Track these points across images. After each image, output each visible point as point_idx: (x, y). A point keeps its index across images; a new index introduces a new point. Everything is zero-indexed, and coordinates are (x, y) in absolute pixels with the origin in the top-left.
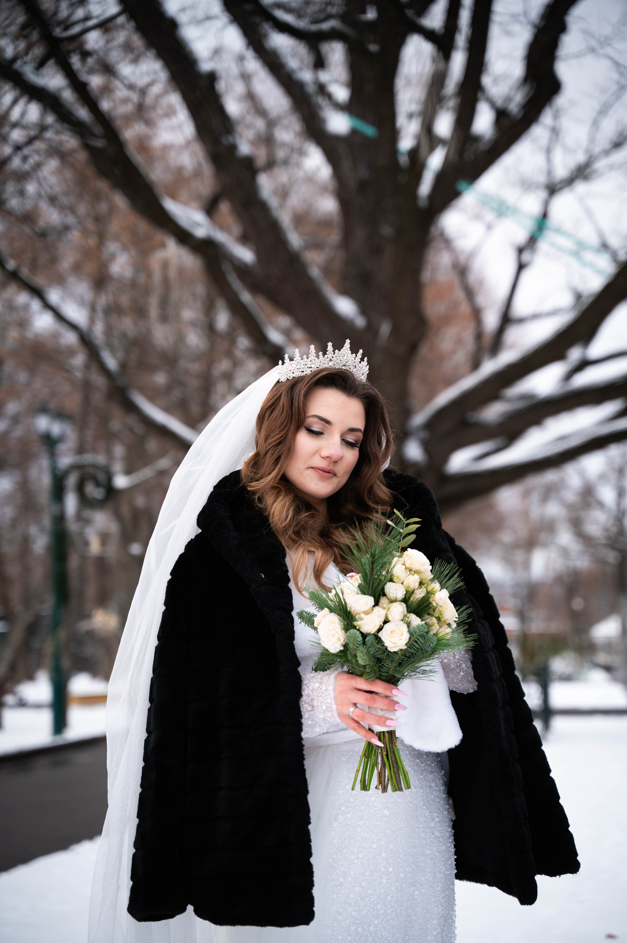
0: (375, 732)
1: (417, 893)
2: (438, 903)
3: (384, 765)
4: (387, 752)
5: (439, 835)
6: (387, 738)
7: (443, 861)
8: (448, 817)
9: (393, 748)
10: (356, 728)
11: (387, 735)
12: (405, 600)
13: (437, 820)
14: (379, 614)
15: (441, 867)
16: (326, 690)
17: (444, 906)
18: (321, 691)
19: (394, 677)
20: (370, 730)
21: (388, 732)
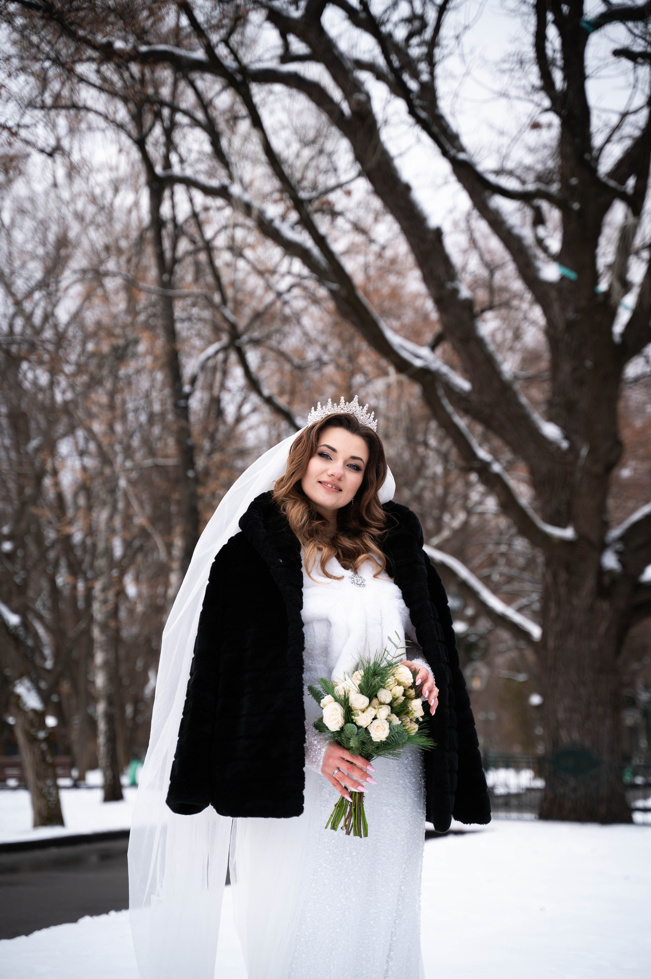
0: (349, 790)
3: (350, 815)
4: (355, 807)
6: (357, 797)
9: (360, 805)
10: (336, 784)
11: (357, 795)
12: (390, 704)
14: (371, 712)
19: (371, 755)
20: (345, 788)
21: (358, 793)
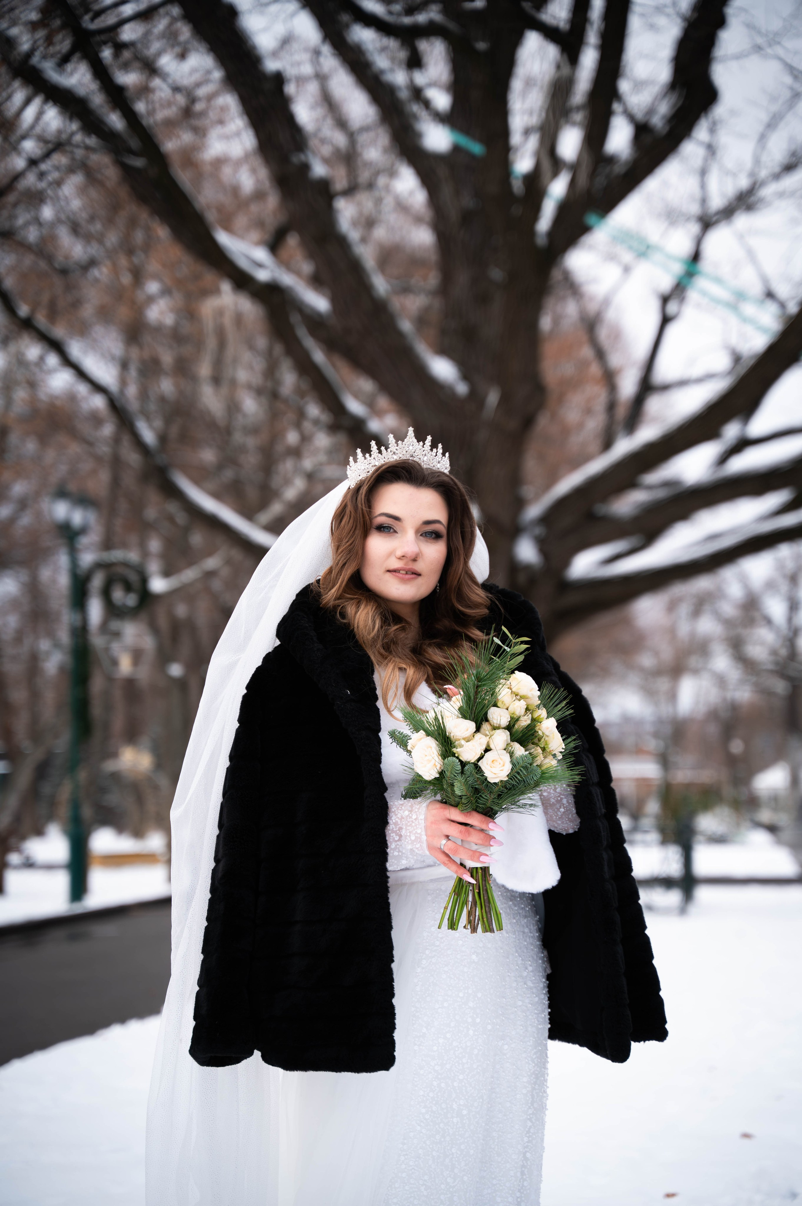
0: (468, 868)
1: (506, 1047)
2: (529, 1059)
3: (474, 903)
4: (479, 890)
5: (532, 985)
6: (480, 874)
7: (536, 1014)
8: (542, 967)
9: (486, 886)
10: (446, 862)
11: (480, 871)
12: (509, 728)
13: (530, 968)
14: (480, 741)
15: (533, 1020)
16: (416, 819)
17: (536, 1062)
18: (411, 820)
19: (492, 809)
20: (462, 864)
21: (481, 868)
